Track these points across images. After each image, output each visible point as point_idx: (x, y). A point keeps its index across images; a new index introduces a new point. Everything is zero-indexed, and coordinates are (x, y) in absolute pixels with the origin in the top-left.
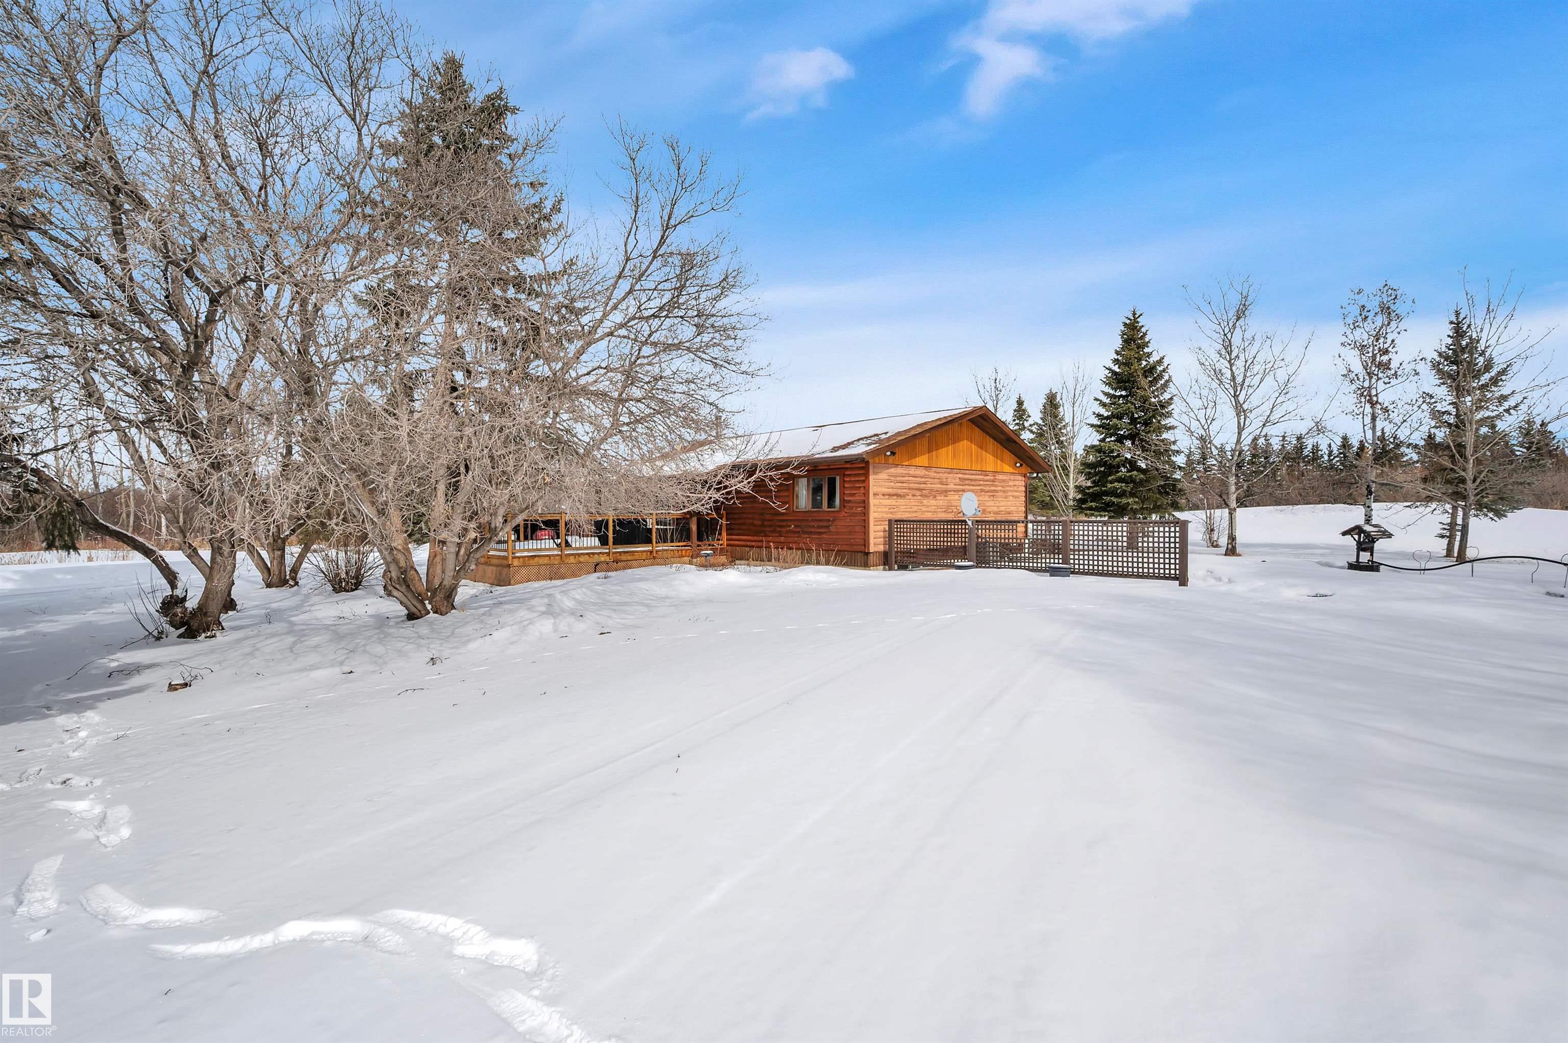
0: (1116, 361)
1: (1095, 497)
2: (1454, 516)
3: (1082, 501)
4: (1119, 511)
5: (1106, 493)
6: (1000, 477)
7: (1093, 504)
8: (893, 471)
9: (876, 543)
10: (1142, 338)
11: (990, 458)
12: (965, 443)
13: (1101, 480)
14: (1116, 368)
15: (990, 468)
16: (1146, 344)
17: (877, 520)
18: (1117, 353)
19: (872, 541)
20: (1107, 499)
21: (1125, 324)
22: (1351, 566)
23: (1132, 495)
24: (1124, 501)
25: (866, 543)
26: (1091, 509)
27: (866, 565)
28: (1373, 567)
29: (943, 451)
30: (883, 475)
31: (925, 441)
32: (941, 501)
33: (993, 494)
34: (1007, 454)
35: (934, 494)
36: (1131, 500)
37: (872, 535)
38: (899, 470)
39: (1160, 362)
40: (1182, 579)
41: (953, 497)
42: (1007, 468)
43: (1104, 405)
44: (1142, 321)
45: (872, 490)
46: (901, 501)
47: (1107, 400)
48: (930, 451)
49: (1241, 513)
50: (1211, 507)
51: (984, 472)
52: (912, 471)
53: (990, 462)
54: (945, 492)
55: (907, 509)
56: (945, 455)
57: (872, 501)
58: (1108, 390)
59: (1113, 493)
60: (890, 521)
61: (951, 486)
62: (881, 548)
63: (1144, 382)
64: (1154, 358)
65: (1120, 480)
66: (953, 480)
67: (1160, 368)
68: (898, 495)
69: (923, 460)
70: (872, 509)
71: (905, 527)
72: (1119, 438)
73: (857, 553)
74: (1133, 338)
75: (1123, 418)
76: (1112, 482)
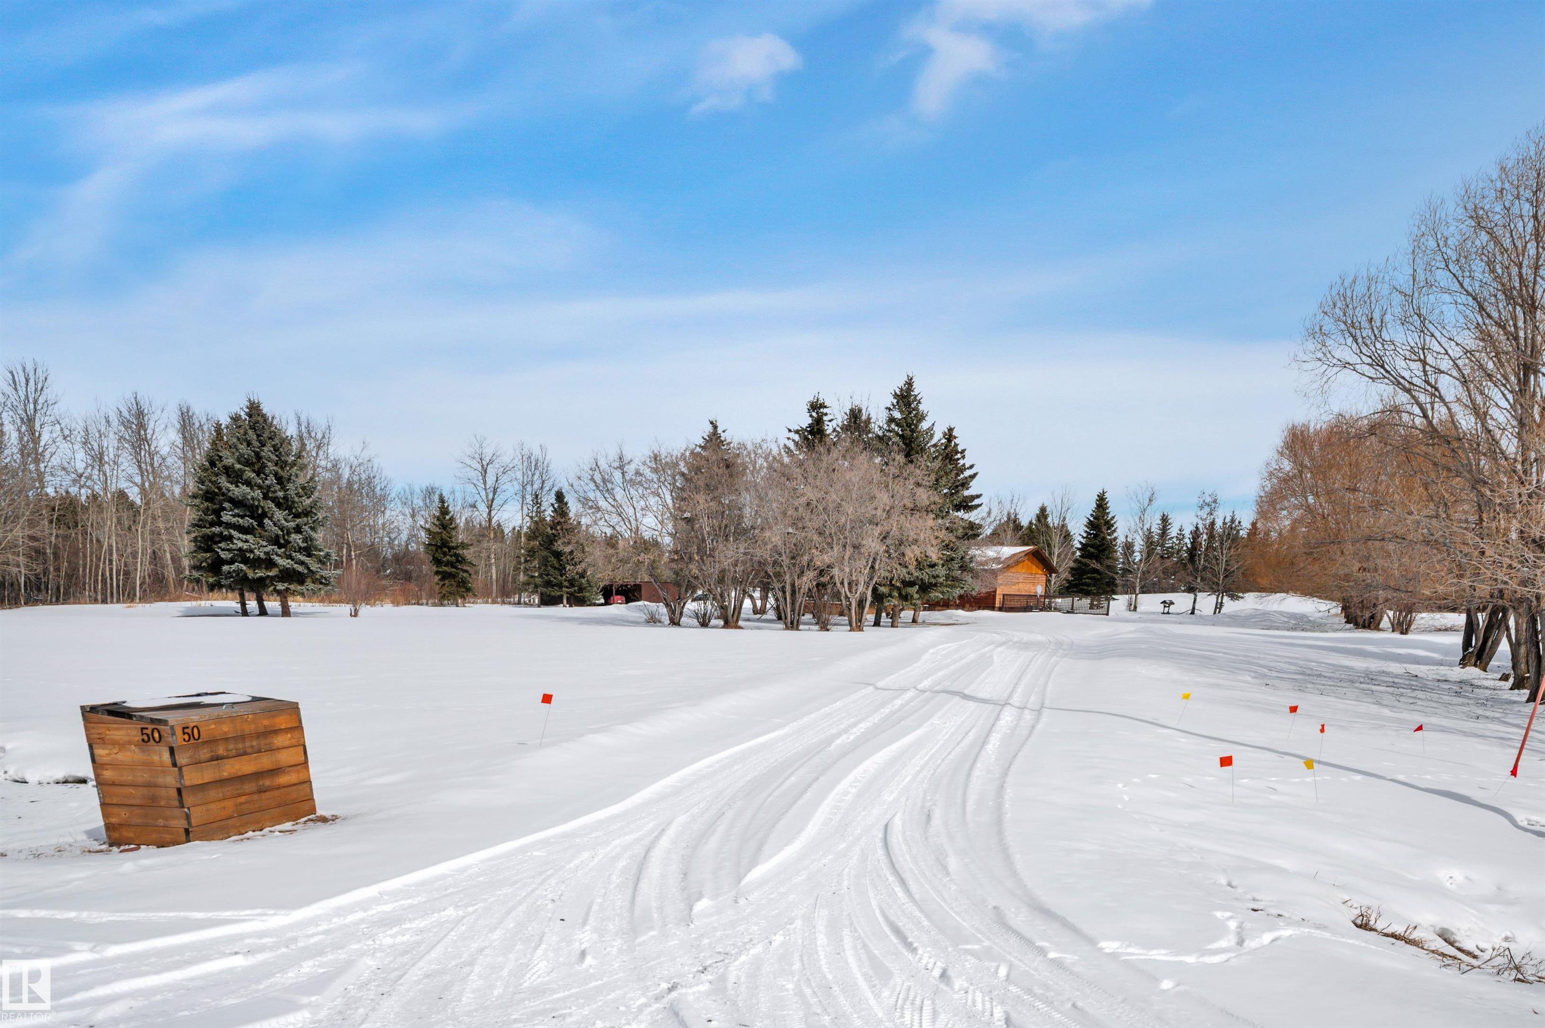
0: (1092, 515)
1: (1076, 586)
2: (1217, 598)
4: (1087, 594)
5: (1080, 583)
6: (1037, 576)
7: (1075, 589)
8: (1004, 574)
9: (997, 605)
10: (1106, 504)
11: (1034, 567)
12: (1027, 561)
13: (1079, 576)
14: (1092, 519)
15: (1034, 572)
16: (1107, 508)
17: (999, 594)
18: (1094, 511)
19: (997, 602)
20: (1081, 587)
21: (1098, 496)
22: (1163, 613)
23: (1094, 586)
25: (994, 603)
26: (1073, 592)
27: (994, 610)
28: (1168, 613)
30: (1002, 576)
31: (1015, 563)
32: (1016, 587)
33: (1035, 584)
34: (1041, 565)
35: (1015, 584)
36: (1092, 588)
37: (997, 600)
38: (1006, 574)
39: (1113, 517)
40: (1107, 614)
41: (1021, 585)
42: (1040, 572)
43: (1083, 537)
44: (1106, 495)
45: (998, 582)
46: (1006, 587)
47: (1085, 535)
48: (1015, 567)
49: (1140, 596)
50: (1131, 594)
51: (1032, 574)
52: (1009, 574)
53: (1034, 569)
54: (1019, 583)
55: (1007, 590)
56: (1019, 568)
57: (998, 587)
58: (1086, 529)
59: (1084, 584)
60: (1004, 595)
61: (1021, 580)
62: (999, 605)
63: (1104, 529)
64: (1110, 516)
65: (1087, 578)
66: (1022, 577)
67: (1112, 522)
68: (1005, 584)
70: (997, 590)
71: (1009, 598)
72: (1090, 556)
73: (992, 608)
74: (1102, 503)
75: (1092, 546)
76: (1085, 579)
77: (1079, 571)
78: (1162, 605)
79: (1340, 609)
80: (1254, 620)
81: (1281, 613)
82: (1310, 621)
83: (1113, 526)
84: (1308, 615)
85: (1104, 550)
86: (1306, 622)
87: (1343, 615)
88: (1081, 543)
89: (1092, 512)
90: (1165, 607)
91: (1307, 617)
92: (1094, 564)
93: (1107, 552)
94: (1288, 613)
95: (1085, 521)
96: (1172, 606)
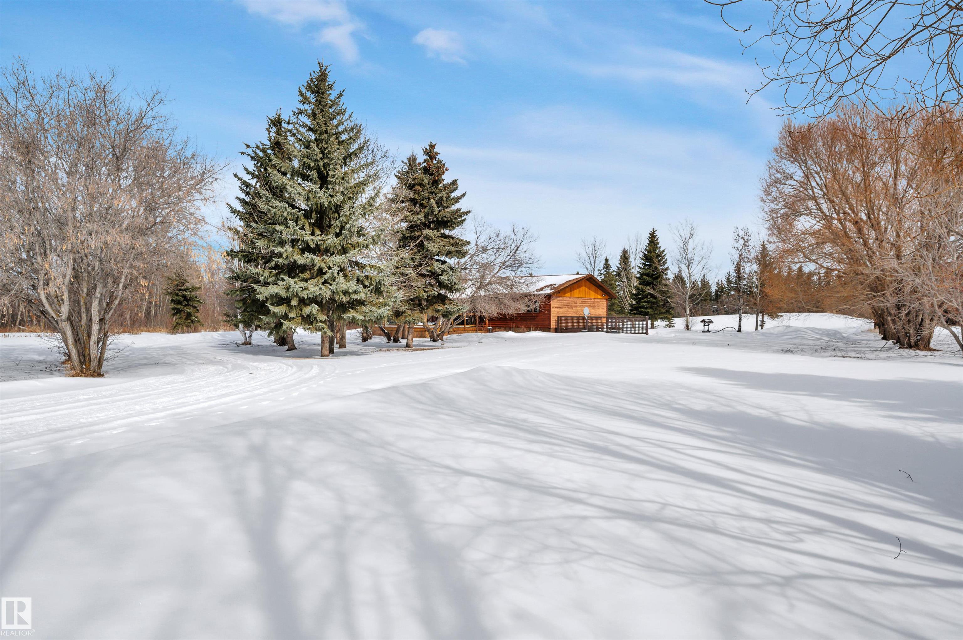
0: (646, 250)
1: (636, 308)
2: (758, 318)
3: (631, 310)
4: (646, 315)
5: (640, 307)
6: (596, 300)
7: (635, 312)
8: (558, 299)
10: (657, 240)
11: (593, 293)
12: (583, 287)
13: (639, 301)
14: (646, 253)
15: (593, 297)
16: (658, 243)
17: (554, 316)
18: (647, 247)
19: (552, 324)
20: (640, 309)
21: (650, 234)
22: (703, 331)
23: (652, 308)
24: (647, 310)
25: (549, 324)
26: (634, 314)
27: (550, 331)
28: (708, 331)
29: (575, 291)
30: (556, 300)
31: (569, 288)
32: (574, 310)
33: (594, 307)
34: (600, 292)
35: (572, 307)
36: (650, 310)
37: (552, 322)
38: (561, 298)
39: (663, 251)
40: (647, 333)
41: (579, 308)
42: (599, 297)
43: (641, 268)
44: (656, 233)
45: (552, 306)
46: (561, 310)
47: (642, 266)
48: (571, 291)
51: (590, 299)
52: (565, 299)
53: (593, 294)
54: (576, 306)
55: (563, 312)
56: (576, 292)
57: (552, 310)
58: (642, 261)
59: (643, 307)
60: (558, 317)
61: (578, 304)
62: (555, 327)
63: (656, 261)
64: (662, 249)
65: (646, 302)
66: (579, 302)
67: (663, 255)
68: (560, 308)
69: (568, 295)
70: (552, 312)
71: (563, 319)
72: (648, 284)
73: (546, 328)
74: (653, 240)
75: (647, 275)
76: (643, 302)
77: (639, 296)
78: (702, 324)
79: (873, 324)
80: (785, 337)
81: (813, 330)
82: (843, 337)
83: (663, 258)
84: (841, 331)
85: (657, 278)
86: (840, 339)
87: (878, 330)
88: (639, 272)
89: (645, 247)
90: (705, 325)
91: (840, 333)
92: (649, 290)
93: (659, 279)
94: (820, 330)
95: (641, 255)
96: (711, 325)
